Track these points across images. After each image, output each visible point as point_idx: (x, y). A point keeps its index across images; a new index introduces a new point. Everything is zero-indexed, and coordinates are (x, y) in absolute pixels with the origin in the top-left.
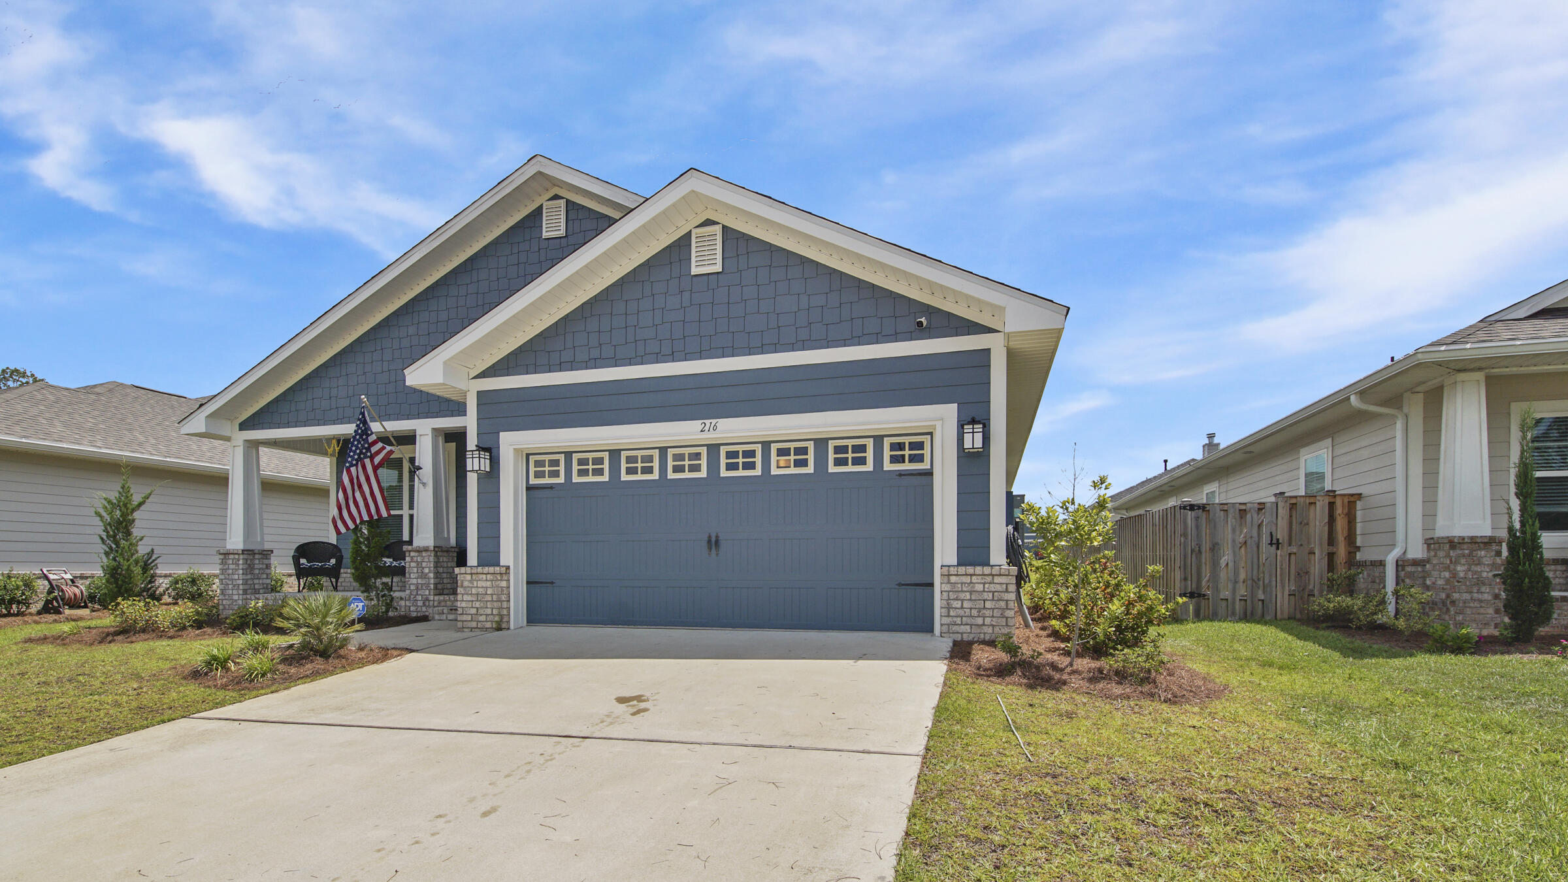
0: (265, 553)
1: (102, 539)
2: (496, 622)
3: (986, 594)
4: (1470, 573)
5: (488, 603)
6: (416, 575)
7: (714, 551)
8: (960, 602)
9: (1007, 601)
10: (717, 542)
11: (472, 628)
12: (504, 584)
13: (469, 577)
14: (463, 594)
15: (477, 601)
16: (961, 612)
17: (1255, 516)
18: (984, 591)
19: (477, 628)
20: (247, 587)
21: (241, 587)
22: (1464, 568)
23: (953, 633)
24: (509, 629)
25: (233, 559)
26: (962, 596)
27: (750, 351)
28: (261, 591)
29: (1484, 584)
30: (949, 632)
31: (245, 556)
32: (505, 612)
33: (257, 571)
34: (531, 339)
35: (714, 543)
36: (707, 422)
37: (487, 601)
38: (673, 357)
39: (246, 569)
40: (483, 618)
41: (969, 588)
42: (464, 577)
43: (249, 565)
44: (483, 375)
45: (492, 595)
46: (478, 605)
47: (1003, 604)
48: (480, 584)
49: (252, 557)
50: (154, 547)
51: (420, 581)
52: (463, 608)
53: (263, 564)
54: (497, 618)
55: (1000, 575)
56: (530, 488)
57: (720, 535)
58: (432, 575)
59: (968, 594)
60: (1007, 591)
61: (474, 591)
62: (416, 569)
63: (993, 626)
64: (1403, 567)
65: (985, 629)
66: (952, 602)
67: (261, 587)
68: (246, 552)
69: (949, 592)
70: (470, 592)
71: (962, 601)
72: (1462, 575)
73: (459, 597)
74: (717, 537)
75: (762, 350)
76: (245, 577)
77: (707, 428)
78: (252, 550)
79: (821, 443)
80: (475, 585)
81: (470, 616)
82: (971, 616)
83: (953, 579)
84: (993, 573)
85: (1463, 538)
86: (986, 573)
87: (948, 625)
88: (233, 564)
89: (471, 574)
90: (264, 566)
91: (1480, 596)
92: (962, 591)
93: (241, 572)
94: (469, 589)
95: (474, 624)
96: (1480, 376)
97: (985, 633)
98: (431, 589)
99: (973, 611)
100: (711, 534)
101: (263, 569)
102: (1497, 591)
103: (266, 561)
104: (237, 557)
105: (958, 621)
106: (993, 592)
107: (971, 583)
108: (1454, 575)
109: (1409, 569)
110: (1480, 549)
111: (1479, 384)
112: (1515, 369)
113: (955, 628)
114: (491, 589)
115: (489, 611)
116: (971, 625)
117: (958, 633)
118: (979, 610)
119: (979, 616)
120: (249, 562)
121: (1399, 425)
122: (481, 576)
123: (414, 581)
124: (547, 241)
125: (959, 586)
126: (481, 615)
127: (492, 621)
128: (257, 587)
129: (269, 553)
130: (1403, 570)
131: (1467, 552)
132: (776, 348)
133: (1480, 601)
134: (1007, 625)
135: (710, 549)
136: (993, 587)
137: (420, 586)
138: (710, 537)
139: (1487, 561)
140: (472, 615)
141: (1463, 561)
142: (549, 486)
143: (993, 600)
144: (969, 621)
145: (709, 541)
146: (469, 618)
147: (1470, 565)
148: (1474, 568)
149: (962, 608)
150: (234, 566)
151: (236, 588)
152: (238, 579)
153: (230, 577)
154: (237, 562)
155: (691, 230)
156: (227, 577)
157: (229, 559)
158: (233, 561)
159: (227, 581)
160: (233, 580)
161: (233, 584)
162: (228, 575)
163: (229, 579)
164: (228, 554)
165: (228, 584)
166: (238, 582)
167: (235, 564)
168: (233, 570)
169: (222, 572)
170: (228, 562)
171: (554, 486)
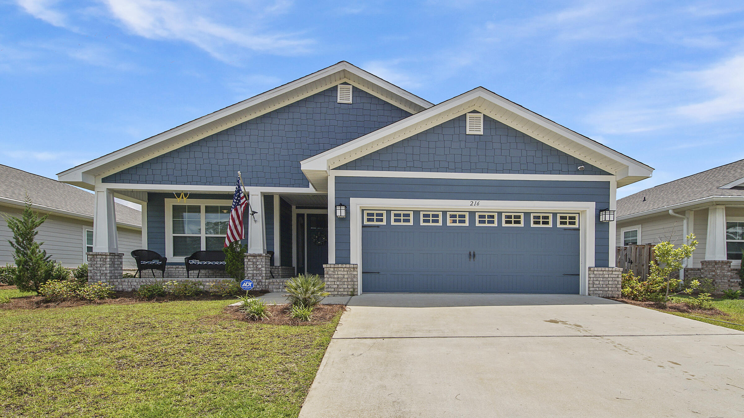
0: (120, 255)
1: (11, 243)
2: (351, 291)
3: (609, 278)
4: (721, 273)
5: (345, 282)
6: (252, 269)
7: (472, 259)
8: (598, 282)
9: (618, 281)
10: (474, 255)
12: (355, 273)
13: (332, 269)
14: (328, 278)
15: (338, 281)
16: (599, 286)
17: (623, 252)
18: (608, 277)
19: (338, 295)
20: (112, 275)
21: (108, 275)
22: (719, 271)
23: (595, 294)
24: (357, 295)
26: (599, 279)
27: (497, 171)
28: (119, 277)
29: (725, 277)
30: (593, 294)
31: (111, 257)
32: (356, 287)
33: (116, 266)
34: (371, 153)
35: (472, 255)
36: (474, 201)
38: (455, 170)
39: (111, 264)
40: (341, 290)
41: (602, 276)
42: (328, 269)
43: (113, 262)
44: (339, 168)
45: (347, 278)
46: (338, 283)
47: (616, 282)
48: (339, 273)
49: (114, 258)
50: (45, 250)
51: (255, 272)
52: (328, 285)
53: (119, 261)
54: (351, 290)
55: (616, 271)
56: (364, 226)
57: (475, 252)
58: (264, 269)
59: (602, 278)
60: (618, 277)
61: (335, 276)
62: (252, 266)
63: (612, 291)
64: (687, 271)
65: (609, 292)
66: (595, 282)
67: (118, 275)
68: (111, 254)
69: (594, 277)
70: (333, 277)
71: (599, 281)
72: (719, 273)
73: (326, 279)
74: (474, 253)
75: (503, 171)
76: (110, 269)
77: (474, 204)
78: (114, 253)
79: (527, 214)
80: (337, 273)
81: (333, 289)
82: (603, 287)
83: (595, 272)
84: (613, 270)
85: (719, 261)
86: (610, 270)
87: (593, 291)
88: (100, 261)
89: (334, 268)
90: (120, 263)
91: (724, 281)
92: (599, 277)
93: (108, 266)
94: (332, 275)
95: (336, 293)
96: (723, 207)
97: (608, 294)
98: (263, 276)
99: (604, 285)
100: (471, 252)
101: (119, 264)
102: (729, 279)
103: (120, 260)
104: (104, 257)
105: (597, 289)
106: (612, 278)
107: (603, 274)
108: (716, 274)
109: (689, 272)
110: (724, 265)
111: (723, 210)
112: (733, 205)
113: (596, 292)
114: (347, 276)
115: (345, 286)
116: (603, 291)
117: (597, 294)
118: (606, 285)
119: (606, 287)
120: (112, 260)
121: (685, 222)
122: (340, 269)
123: (251, 272)
124: (340, 104)
125: (598, 275)
126: (341, 288)
127: (347, 291)
128: (116, 274)
129: (122, 255)
130: (687, 272)
131: (720, 266)
132: (510, 171)
133: (724, 282)
134: (618, 290)
135: (470, 258)
136: (612, 276)
137: (255, 275)
138: (470, 253)
139: (726, 269)
140: (334, 288)
141: (719, 269)
142: (377, 226)
143: (612, 281)
144: (602, 289)
145: (470, 255)
147: (721, 270)
148: (722, 271)
149: (599, 284)
150: (102, 262)
151: (103, 275)
152: (106, 270)
153: (98, 269)
154: (105, 260)
155: (466, 114)
156: (96, 268)
157: (97, 258)
158: (100, 259)
159: (95, 271)
160: (101, 270)
161: (100, 273)
162: (97, 267)
163: (97, 270)
164: (97, 255)
165: (96, 273)
166: (105, 272)
167: (103, 261)
168: (100, 264)
169: (91, 265)
170: (96, 260)
171: (379, 226)
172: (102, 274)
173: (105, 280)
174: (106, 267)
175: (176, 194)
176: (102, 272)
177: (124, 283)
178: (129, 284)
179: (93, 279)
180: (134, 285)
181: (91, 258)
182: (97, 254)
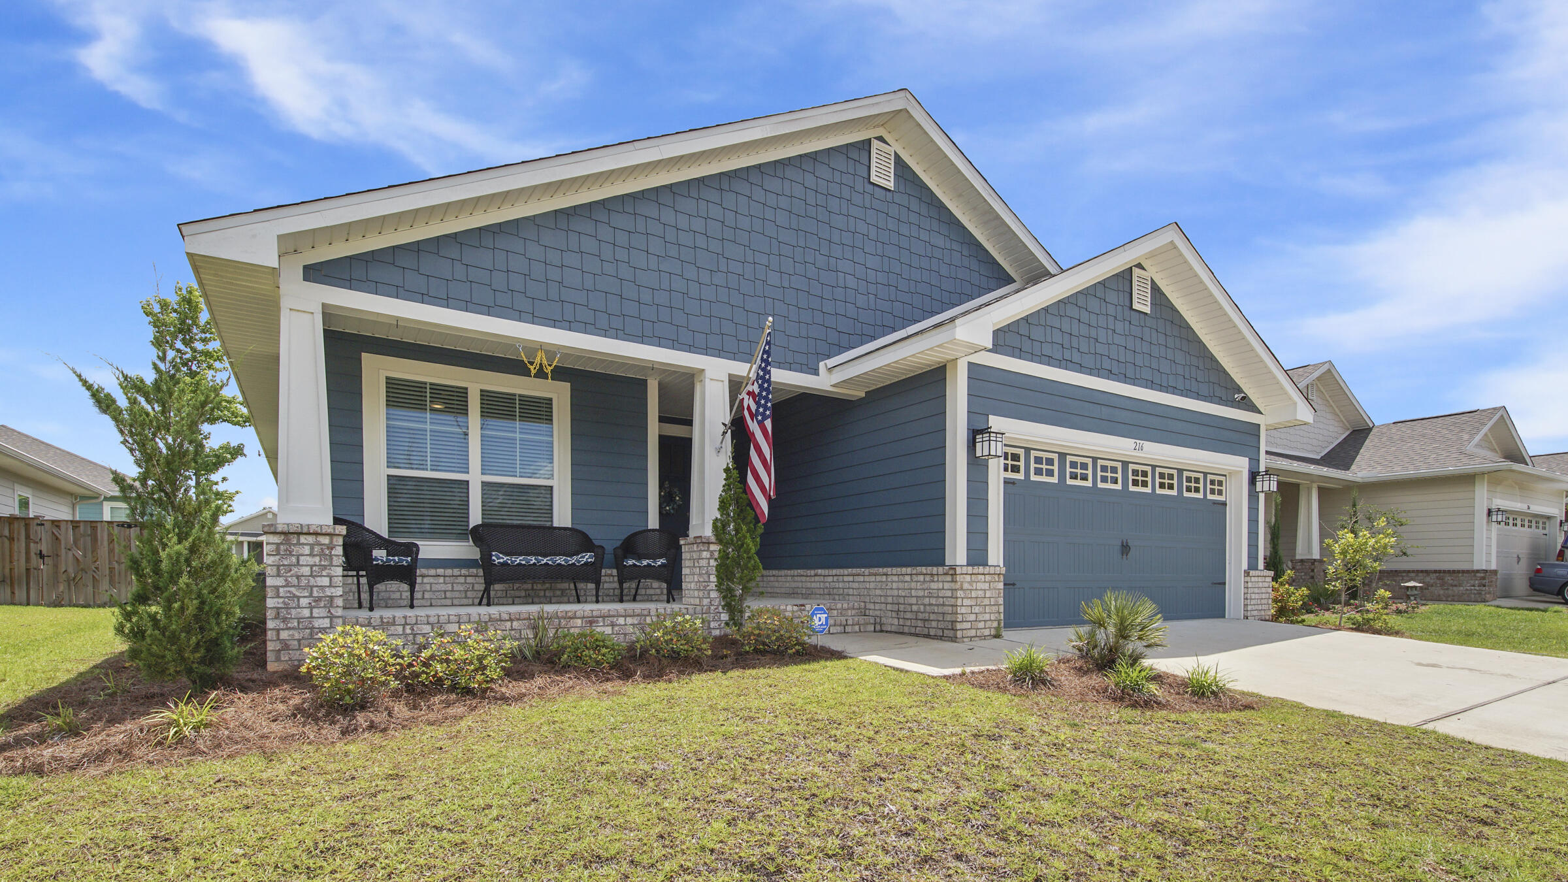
2: (995, 627)
3: (1262, 589)
5: (987, 607)
7: (1125, 556)
10: (1129, 548)
11: (971, 637)
13: (969, 578)
14: (962, 598)
15: (976, 605)
16: (1255, 602)
19: (976, 636)
21: (337, 602)
25: (312, 546)
27: (1161, 388)
35: (1125, 548)
36: (1138, 442)
37: (985, 605)
38: (1118, 378)
40: (981, 625)
41: (1257, 585)
42: (964, 578)
45: (990, 597)
46: (976, 609)
47: (1268, 595)
48: (980, 586)
52: (962, 614)
54: (995, 624)
59: (1257, 589)
60: (1269, 586)
61: (974, 594)
63: (1265, 610)
65: (1262, 613)
66: (1252, 595)
68: (344, 533)
69: (1251, 588)
70: (970, 596)
71: (1255, 594)
73: (960, 602)
74: (1128, 543)
77: (1137, 447)
79: (1180, 472)
80: (975, 587)
81: (969, 623)
83: (1252, 579)
87: (1250, 611)
88: (311, 555)
89: (972, 575)
94: (969, 592)
95: (973, 633)
97: (1262, 616)
100: (1124, 540)
104: (325, 540)
106: (1265, 588)
107: (1258, 582)
113: (1253, 613)
114: (990, 592)
115: (987, 617)
116: (1258, 610)
117: (1254, 616)
118: (1260, 600)
119: (1260, 604)
125: (1254, 583)
126: (980, 621)
127: (990, 628)
132: (1174, 390)
135: (1123, 553)
136: (1265, 585)
138: (1123, 543)
140: (971, 621)
142: (1012, 481)
143: (1265, 593)
144: (1257, 607)
145: (1123, 546)
146: (968, 625)
149: (1255, 599)
150: (317, 559)
151: (322, 604)
152: (330, 586)
153: (304, 582)
154: (327, 552)
155: (1131, 268)
156: (294, 581)
157: (299, 544)
158: (312, 549)
159: (293, 590)
160: (312, 587)
161: (311, 596)
162: (298, 577)
163: (298, 586)
164: (299, 534)
165: (295, 596)
166: (328, 592)
167: (320, 555)
168: (311, 567)
169: (278, 570)
170: (296, 550)
171: (1016, 482)
172: (318, 600)
173: (327, 621)
174: (331, 577)
175: (524, 348)
176: (315, 594)
177: (392, 628)
178: (408, 631)
179: (285, 620)
180: (424, 635)
181: (278, 545)
182: (305, 530)
